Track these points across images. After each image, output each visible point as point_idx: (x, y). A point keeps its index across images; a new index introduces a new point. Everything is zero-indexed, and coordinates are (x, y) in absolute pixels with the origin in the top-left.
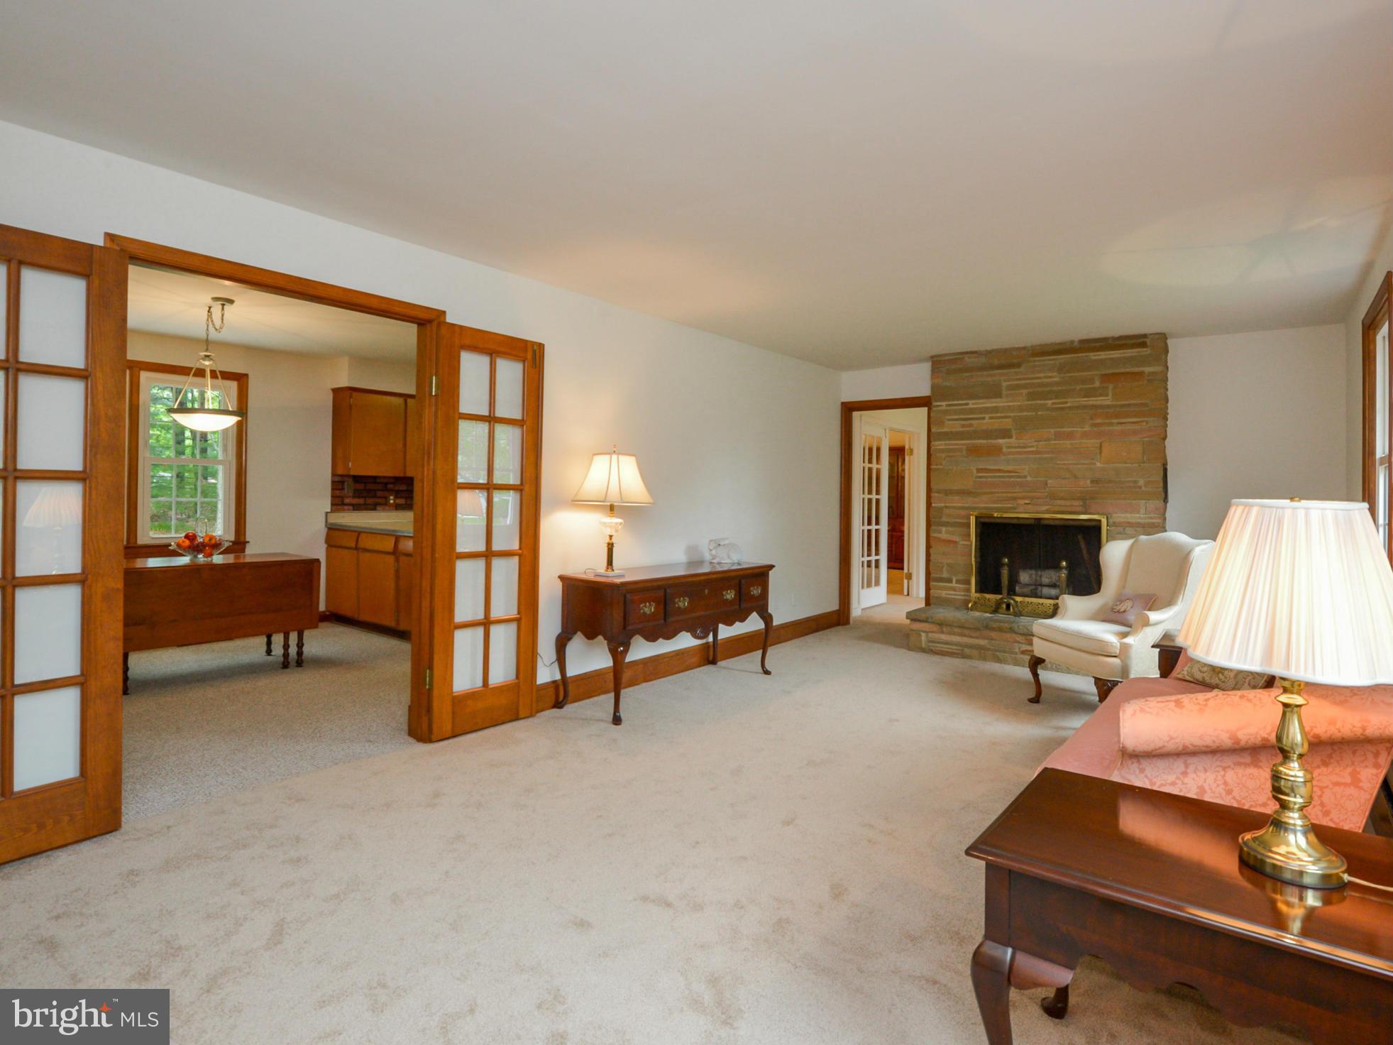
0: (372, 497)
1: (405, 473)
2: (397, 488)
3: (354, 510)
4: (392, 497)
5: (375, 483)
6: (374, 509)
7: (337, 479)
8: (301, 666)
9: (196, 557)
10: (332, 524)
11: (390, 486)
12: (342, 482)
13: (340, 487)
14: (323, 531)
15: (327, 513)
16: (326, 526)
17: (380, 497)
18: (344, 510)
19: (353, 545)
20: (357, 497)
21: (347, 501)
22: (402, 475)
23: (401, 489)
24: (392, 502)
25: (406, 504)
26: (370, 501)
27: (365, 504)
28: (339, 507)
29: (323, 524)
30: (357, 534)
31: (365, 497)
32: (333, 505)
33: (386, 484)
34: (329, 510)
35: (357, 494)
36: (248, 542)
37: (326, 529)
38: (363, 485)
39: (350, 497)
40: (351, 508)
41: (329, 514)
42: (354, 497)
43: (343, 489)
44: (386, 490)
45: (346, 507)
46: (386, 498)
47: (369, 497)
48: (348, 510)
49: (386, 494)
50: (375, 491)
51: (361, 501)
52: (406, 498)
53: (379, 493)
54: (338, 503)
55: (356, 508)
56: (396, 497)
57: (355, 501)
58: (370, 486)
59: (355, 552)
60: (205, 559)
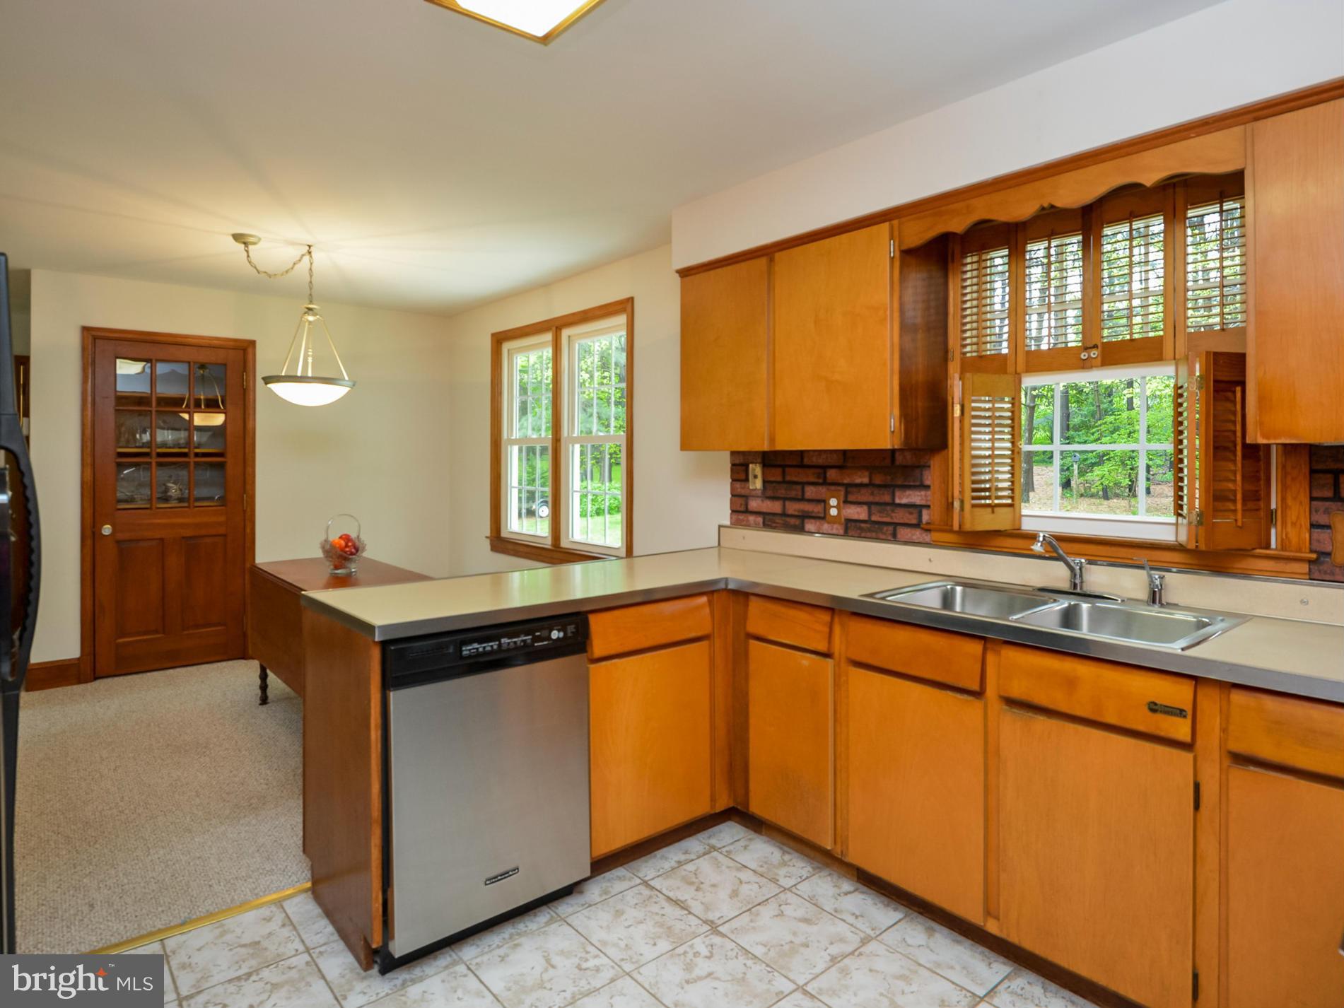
0: (796, 499)
2: (846, 479)
3: (765, 525)
4: (835, 501)
5: (802, 466)
6: (800, 528)
7: (737, 461)
11: (832, 474)
12: (747, 467)
13: (743, 477)
15: (725, 526)
17: (810, 501)
18: (751, 524)
20: (770, 498)
21: (754, 504)
23: (858, 481)
24: (834, 512)
25: (869, 520)
26: (793, 508)
27: (784, 514)
28: (742, 517)
31: (785, 499)
32: (732, 511)
33: (824, 468)
34: (728, 523)
35: (771, 490)
38: (779, 470)
39: (757, 496)
40: (760, 520)
41: (727, 529)
42: (766, 497)
43: (747, 480)
44: (824, 482)
45: (752, 518)
46: (824, 504)
47: (792, 499)
48: (757, 524)
49: (822, 491)
50: (803, 484)
51: (777, 507)
52: (868, 504)
53: (810, 492)
54: (740, 509)
55: (770, 521)
56: (846, 501)
57: (768, 508)
58: (793, 475)
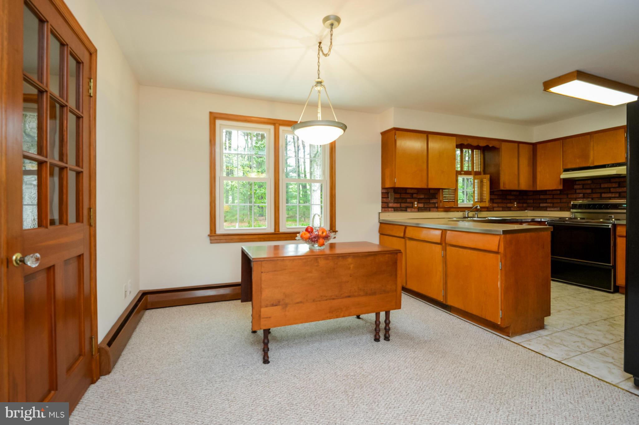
0: (404, 203)
1: (427, 186)
2: (418, 197)
3: (394, 211)
4: (416, 203)
5: (406, 193)
6: (406, 211)
7: (384, 191)
8: (389, 340)
9: (313, 246)
10: (383, 220)
11: (415, 196)
12: (388, 193)
13: (386, 196)
14: (378, 225)
15: (380, 213)
16: (379, 222)
17: (409, 203)
18: (389, 211)
19: (402, 235)
20: (396, 203)
21: (390, 205)
22: (426, 187)
23: (422, 197)
24: (416, 206)
25: (424, 207)
26: (403, 205)
27: (401, 207)
28: (386, 209)
29: (377, 221)
30: (404, 227)
31: (401, 203)
32: (382, 207)
33: (412, 194)
34: (380, 211)
35: (396, 201)
36: (337, 231)
37: (379, 224)
38: (399, 194)
39: (392, 202)
40: (393, 209)
41: (380, 214)
42: (395, 203)
43: (388, 197)
44: (412, 198)
45: (390, 209)
46: (413, 203)
47: (403, 203)
48: (391, 211)
49: (412, 200)
50: (406, 198)
51: (398, 205)
52: (424, 203)
53: (408, 200)
54: (385, 207)
55: (396, 210)
56: (418, 203)
57: (395, 205)
58: (403, 196)
59: (403, 240)
60: (320, 248)
